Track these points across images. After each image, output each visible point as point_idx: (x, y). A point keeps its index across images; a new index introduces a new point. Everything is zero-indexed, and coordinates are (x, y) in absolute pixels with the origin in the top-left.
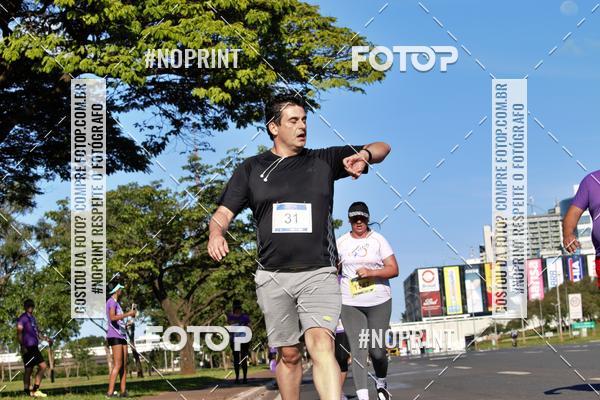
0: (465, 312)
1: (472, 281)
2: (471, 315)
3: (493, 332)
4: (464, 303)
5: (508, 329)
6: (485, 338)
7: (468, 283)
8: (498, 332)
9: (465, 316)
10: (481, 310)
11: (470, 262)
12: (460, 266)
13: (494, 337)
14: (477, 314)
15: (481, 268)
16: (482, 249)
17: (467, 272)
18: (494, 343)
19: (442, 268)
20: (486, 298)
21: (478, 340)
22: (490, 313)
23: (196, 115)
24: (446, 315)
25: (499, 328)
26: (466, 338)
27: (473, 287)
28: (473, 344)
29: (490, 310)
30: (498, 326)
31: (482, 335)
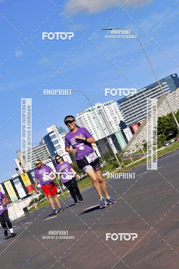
0: (19, 198)
1: (17, 184)
2: (22, 199)
3: (34, 203)
4: (17, 195)
5: (40, 200)
7: (16, 186)
8: (36, 202)
9: (20, 200)
11: (14, 177)
12: (10, 180)
13: (35, 205)
14: (25, 198)
15: (19, 177)
16: (17, 169)
17: (14, 181)
18: (36, 207)
19: (3, 183)
20: (26, 189)
21: (29, 208)
22: (30, 195)
24: (12, 202)
25: (36, 200)
26: (23, 209)
27: (19, 187)
28: (27, 211)
29: (29, 194)
30: (35, 199)
31: (30, 206)
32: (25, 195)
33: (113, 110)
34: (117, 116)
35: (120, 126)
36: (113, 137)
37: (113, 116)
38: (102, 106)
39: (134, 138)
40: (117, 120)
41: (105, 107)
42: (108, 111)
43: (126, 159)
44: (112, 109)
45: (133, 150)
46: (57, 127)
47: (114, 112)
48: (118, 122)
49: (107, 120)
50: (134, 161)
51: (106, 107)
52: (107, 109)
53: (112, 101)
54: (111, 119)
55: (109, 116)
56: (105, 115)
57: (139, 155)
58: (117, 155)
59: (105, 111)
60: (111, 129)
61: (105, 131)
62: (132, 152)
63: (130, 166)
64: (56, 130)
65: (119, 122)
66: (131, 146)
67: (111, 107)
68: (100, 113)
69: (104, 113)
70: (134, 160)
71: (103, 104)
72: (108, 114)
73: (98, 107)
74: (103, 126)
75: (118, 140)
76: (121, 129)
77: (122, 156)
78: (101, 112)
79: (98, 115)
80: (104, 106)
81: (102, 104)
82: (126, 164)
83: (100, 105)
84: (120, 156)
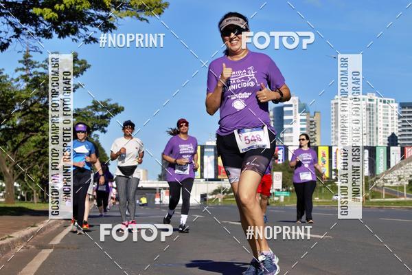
0: (202, 177)
1: (209, 157)
2: (206, 180)
3: (220, 192)
4: (202, 171)
6: (214, 196)
7: (205, 157)
8: (223, 193)
9: (202, 180)
10: (213, 177)
11: (208, 143)
12: (201, 146)
13: (220, 196)
14: (210, 180)
17: (206, 150)
18: (220, 200)
20: (217, 168)
21: (209, 197)
22: (220, 180)
23: (32, 27)
26: (201, 195)
27: (209, 161)
28: (205, 200)
29: (219, 177)
30: (223, 189)
31: (212, 194)
32: (212, 176)
33: (390, 113)
34: (390, 124)
35: (388, 140)
36: (372, 151)
37: (385, 121)
38: (375, 100)
39: (400, 165)
40: (388, 129)
41: (379, 103)
42: (381, 111)
43: (376, 190)
44: (388, 111)
45: (392, 182)
46: (299, 101)
47: (390, 116)
48: (388, 133)
49: (375, 122)
50: (386, 198)
51: (382, 104)
52: (381, 108)
53: (393, 100)
54: (381, 124)
55: (379, 119)
56: (375, 116)
57: (396, 193)
58: (366, 178)
59: (377, 109)
60: (375, 138)
61: (365, 136)
62: (389, 184)
63: (377, 202)
64: (295, 105)
65: (390, 134)
66: (391, 175)
67: (388, 107)
68: (368, 109)
69: (375, 111)
70: (387, 196)
71: (379, 99)
72: (379, 115)
73: (370, 100)
74: (364, 129)
75: (377, 158)
76: (388, 144)
77: (372, 182)
78: (371, 108)
79: (365, 110)
80: (379, 101)
81: (377, 97)
82: (373, 197)
83: (374, 97)
84: (369, 181)
